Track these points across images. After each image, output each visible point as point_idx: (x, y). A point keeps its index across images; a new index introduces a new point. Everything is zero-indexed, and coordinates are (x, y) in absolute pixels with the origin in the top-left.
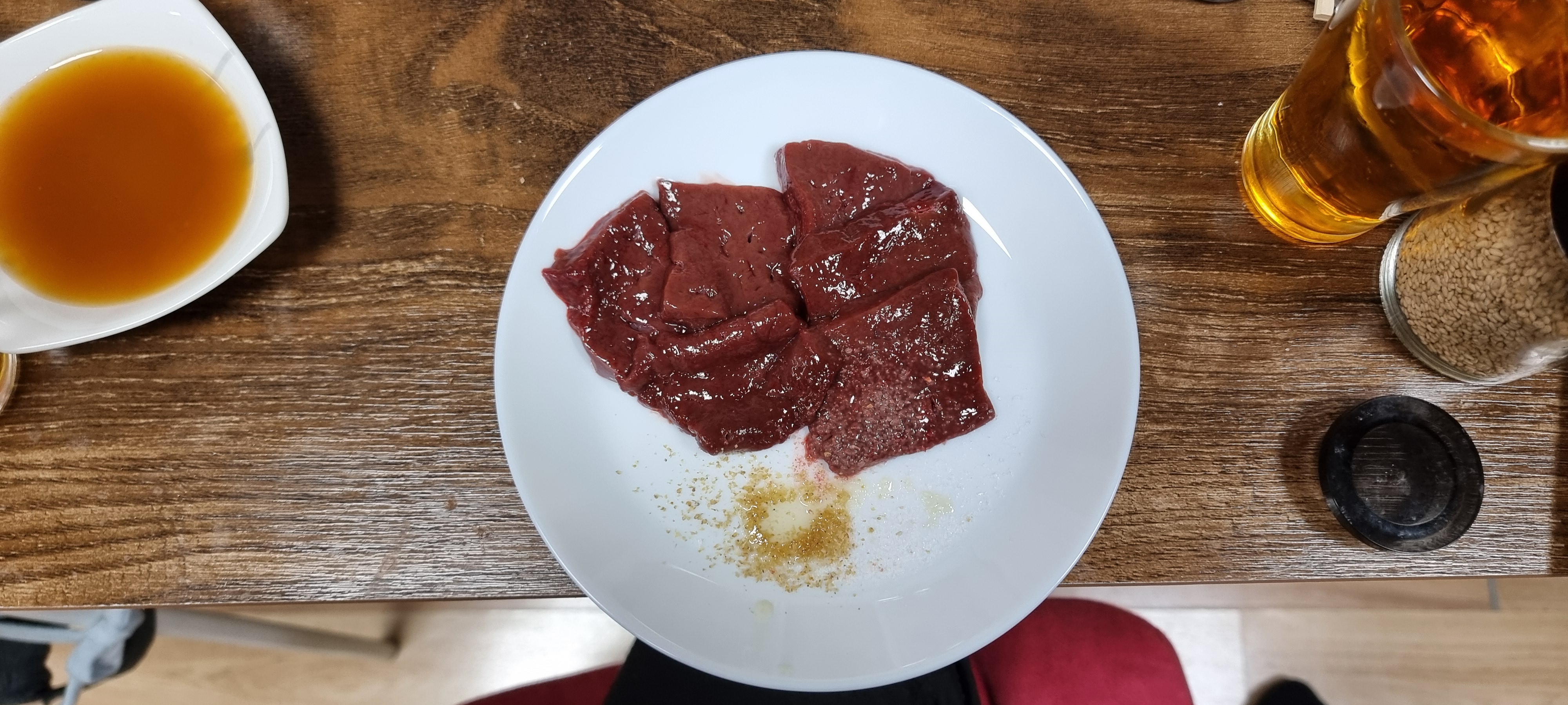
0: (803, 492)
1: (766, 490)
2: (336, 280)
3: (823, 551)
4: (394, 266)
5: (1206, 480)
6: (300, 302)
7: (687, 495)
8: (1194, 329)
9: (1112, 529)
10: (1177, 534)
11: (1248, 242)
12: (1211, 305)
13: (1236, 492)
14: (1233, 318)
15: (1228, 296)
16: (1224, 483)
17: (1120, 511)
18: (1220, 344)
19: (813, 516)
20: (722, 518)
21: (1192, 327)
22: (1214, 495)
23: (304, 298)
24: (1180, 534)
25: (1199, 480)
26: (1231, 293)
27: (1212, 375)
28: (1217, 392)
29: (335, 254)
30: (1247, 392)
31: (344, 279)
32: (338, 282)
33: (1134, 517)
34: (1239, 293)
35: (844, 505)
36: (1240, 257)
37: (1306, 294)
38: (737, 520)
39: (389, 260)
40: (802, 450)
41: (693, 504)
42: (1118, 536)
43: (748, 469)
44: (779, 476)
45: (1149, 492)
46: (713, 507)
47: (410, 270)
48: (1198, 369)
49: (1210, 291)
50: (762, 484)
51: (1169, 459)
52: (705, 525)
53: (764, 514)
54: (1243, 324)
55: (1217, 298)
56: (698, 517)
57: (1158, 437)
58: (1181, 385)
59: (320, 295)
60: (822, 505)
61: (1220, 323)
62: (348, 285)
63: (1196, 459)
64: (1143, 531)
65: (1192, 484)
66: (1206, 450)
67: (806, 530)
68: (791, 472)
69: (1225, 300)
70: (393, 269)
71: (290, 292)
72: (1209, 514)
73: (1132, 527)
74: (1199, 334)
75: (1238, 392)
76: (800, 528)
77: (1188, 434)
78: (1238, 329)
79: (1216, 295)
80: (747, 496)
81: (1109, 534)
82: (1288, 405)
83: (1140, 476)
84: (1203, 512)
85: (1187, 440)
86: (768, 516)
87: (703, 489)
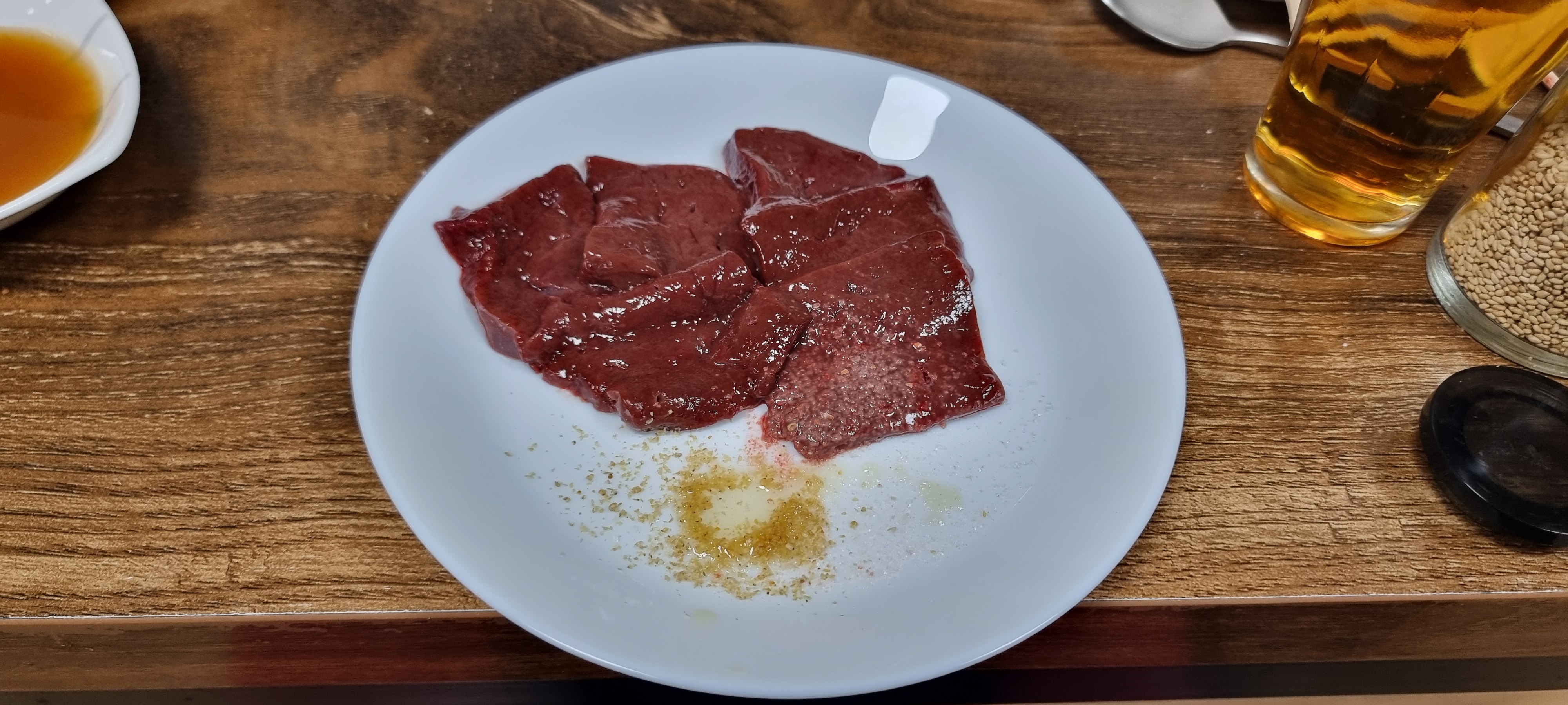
0: (760, 477)
1: (710, 476)
2: (173, 258)
3: (789, 546)
4: (251, 247)
5: (1284, 479)
6: (120, 279)
7: (601, 482)
8: (1230, 324)
9: (1176, 534)
10: (1262, 540)
11: (1271, 245)
12: (1245, 302)
13: (1325, 492)
14: (1273, 314)
15: (1261, 294)
16: (1309, 483)
17: (1182, 513)
18: (1265, 340)
19: (776, 505)
20: (647, 509)
21: (1228, 322)
22: (1297, 494)
23: (126, 275)
24: (1266, 540)
25: (1277, 478)
26: (1265, 291)
27: (1262, 369)
28: (1274, 386)
29: (179, 234)
30: (1310, 386)
31: (183, 258)
32: (174, 260)
33: (1203, 521)
34: (1274, 291)
35: (815, 492)
36: (1265, 259)
37: (1351, 294)
38: (668, 512)
39: (245, 240)
40: (757, 431)
41: (609, 493)
42: (1186, 542)
43: (685, 451)
44: (727, 459)
45: (1214, 492)
46: (636, 496)
47: (270, 251)
48: (1244, 363)
49: (1240, 289)
50: (704, 469)
51: (1232, 456)
52: (623, 519)
53: (706, 504)
54: (1286, 320)
55: (1250, 295)
56: (614, 508)
57: (1212, 432)
58: (1228, 379)
59: (148, 272)
60: (786, 494)
61: (1258, 319)
62: (188, 263)
63: (1265, 456)
64: (1218, 537)
65: (1267, 483)
66: (1275, 447)
67: (765, 523)
68: (743, 454)
69: (1258, 297)
70: (249, 249)
71: (109, 268)
72: (1297, 517)
73: (1202, 532)
74: (1238, 329)
75: (1299, 386)
76: (756, 522)
77: (1249, 428)
78: (1281, 324)
79: (1248, 293)
80: (683, 483)
81: (1172, 539)
82: (1363, 400)
83: (1200, 473)
84: (1288, 514)
85: (1249, 436)
86: (711, 506)
87: (623, 476)
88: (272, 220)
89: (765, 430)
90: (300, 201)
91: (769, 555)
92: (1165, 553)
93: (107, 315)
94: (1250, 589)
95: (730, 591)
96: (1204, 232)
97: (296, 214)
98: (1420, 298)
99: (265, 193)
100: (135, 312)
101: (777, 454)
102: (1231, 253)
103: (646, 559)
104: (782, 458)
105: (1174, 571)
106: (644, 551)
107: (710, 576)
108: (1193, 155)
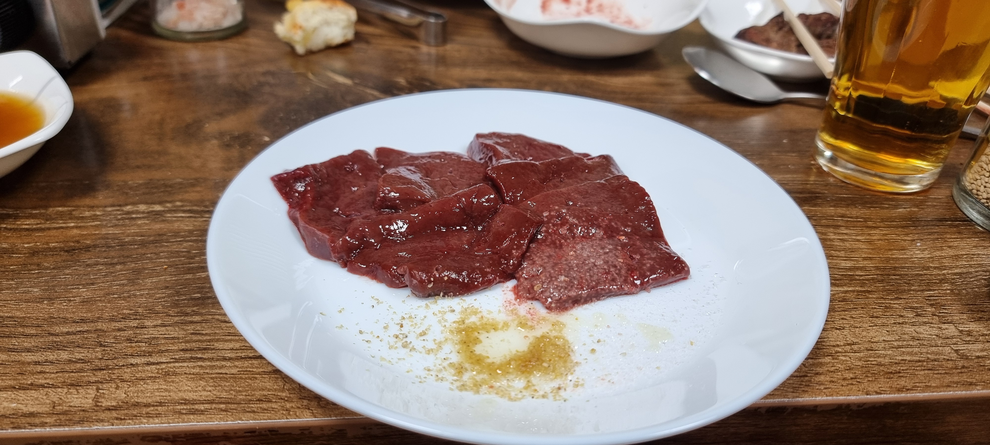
0: (516, 322)
1: (478, 323)
2: (81, 214)
3: (545, 365)
4: (138, 207)
5: (906, 321)
6: (39, 226)
7: (395, 330)
8: (834, 235)
9: (839, 356)
10: (904, 358)
11: (846, 195)
12: (839, 223)
13: (940, 328)
14: (862, 229)
15: (849, 219)
16: (925, 323)
17: (838, 343)
18: (861, 243)
19: (531, 340)
20: (431, 345)
21: (832, 234)
22: (921, 329)
23: (45, 223)
24: (908, 358)
25: (901, 320)
26: (851, 218)
27: (865, 259)
28: (877, 268)
29: (87, 201)
30: (904, 268)
31: (87, 214)
32: (81, 215)
33: (855, 347)
34: (857, 217)
35: (560, 331)
36: (845, 202)
37: (911, 219)
38: (448, 348)
39: (134, 204)
40: (511, 296)
41: (401, 336)
42: (847, 361)
43: (458, 308)
44: (490, 312)
45: (858, 329)
46: (422, 338)
47: (151, 209)
48: (852, 256)
49: (834, 217)
50: (473, 319)
51: (862, 308)
52: (413, 353)
53: (477, 341)
54: (872, 232)
55: (842, 220)
56: (405, 346)
57: (843, 295)
58: (843, 265)
59: (61, 222)
60: (538, 333)
61: (852, 232)
62: (91, 216)
63: (886, 307)
64: (870, 357)
65: (895, 323)
66: (892, 302)
67: (524, 352)
68: (502, 309)
69: (848, 221)
70: (136, 209)
71: (33, 221)
72: (925, 343)
73: (858, 354)
74: (841, 238)
75: (895, 268)
76: (517, 351)
77: (869, 292)
78: (869, 234)
79: (840, 219)
80: (458, 328)
81: (836, 359)
82: (944, 274)
83: (843, 319)
84: (918, 342)
85: (870, 296)
86: (481, 342)
87: (412, 325)
88: (153, 193)
89: (515, 294)
90: (175, 184)
91: (530, 373)
92: (833, 368)
93: (26, 246)
94: (908, 390)
95: (502, 396)
96: (799, 189)
97: (172, 190)
98: (959, 219)
99: (151, 180)
100: (47, 243)
101: (527, 308)
102: (821, 199)
103: (434, 378)
104: (531, 311)
105: (844, 379)
106: (431, 373)
107: (485, 388)
108: (778, 152)
